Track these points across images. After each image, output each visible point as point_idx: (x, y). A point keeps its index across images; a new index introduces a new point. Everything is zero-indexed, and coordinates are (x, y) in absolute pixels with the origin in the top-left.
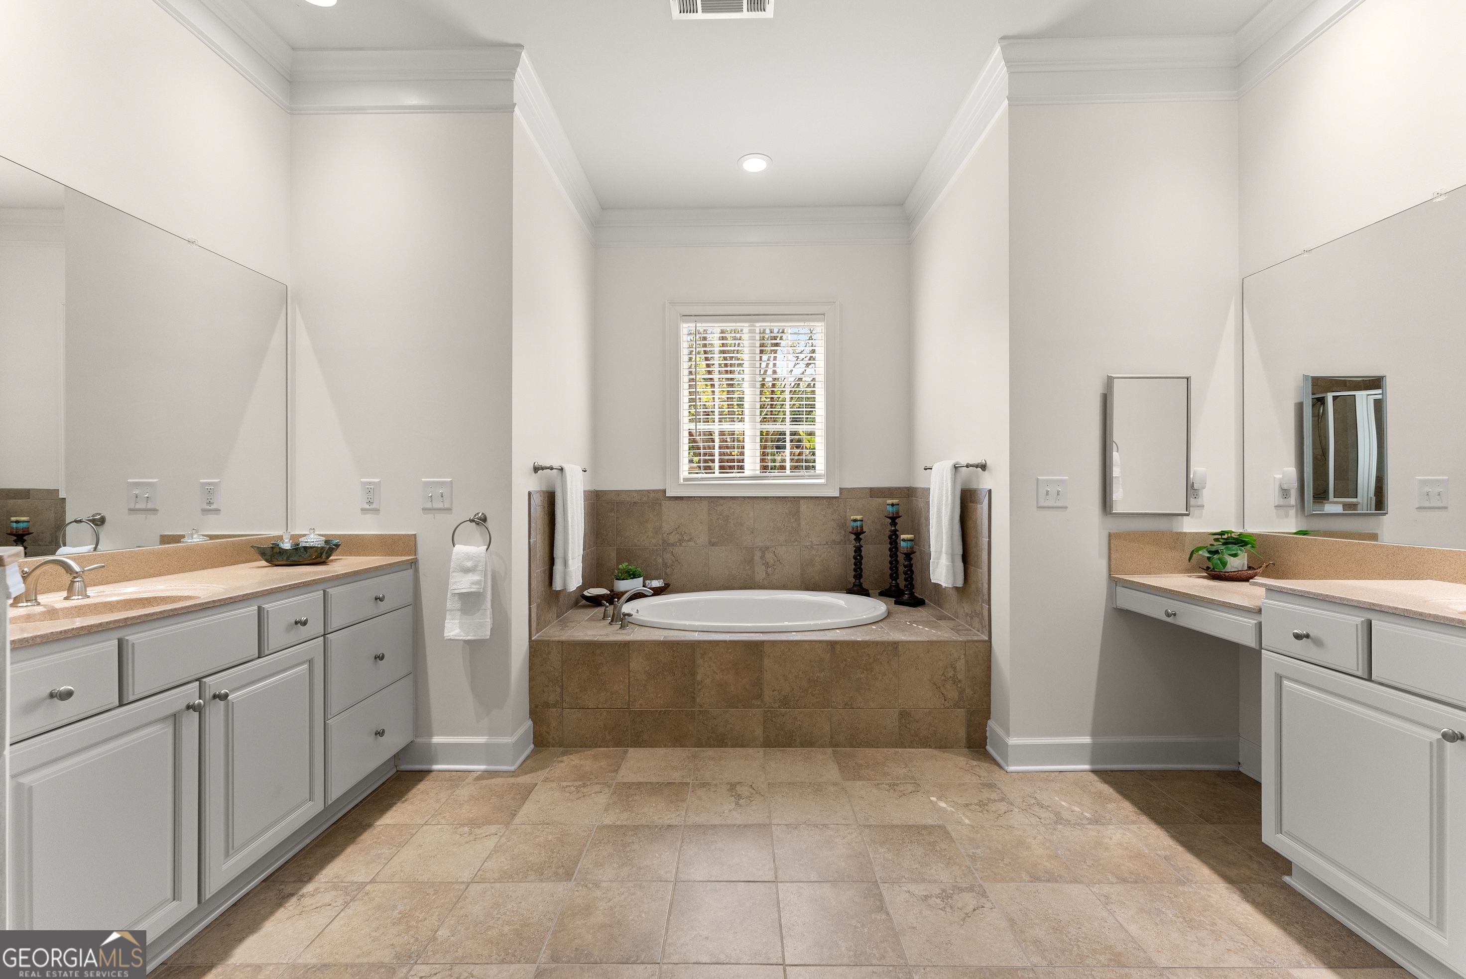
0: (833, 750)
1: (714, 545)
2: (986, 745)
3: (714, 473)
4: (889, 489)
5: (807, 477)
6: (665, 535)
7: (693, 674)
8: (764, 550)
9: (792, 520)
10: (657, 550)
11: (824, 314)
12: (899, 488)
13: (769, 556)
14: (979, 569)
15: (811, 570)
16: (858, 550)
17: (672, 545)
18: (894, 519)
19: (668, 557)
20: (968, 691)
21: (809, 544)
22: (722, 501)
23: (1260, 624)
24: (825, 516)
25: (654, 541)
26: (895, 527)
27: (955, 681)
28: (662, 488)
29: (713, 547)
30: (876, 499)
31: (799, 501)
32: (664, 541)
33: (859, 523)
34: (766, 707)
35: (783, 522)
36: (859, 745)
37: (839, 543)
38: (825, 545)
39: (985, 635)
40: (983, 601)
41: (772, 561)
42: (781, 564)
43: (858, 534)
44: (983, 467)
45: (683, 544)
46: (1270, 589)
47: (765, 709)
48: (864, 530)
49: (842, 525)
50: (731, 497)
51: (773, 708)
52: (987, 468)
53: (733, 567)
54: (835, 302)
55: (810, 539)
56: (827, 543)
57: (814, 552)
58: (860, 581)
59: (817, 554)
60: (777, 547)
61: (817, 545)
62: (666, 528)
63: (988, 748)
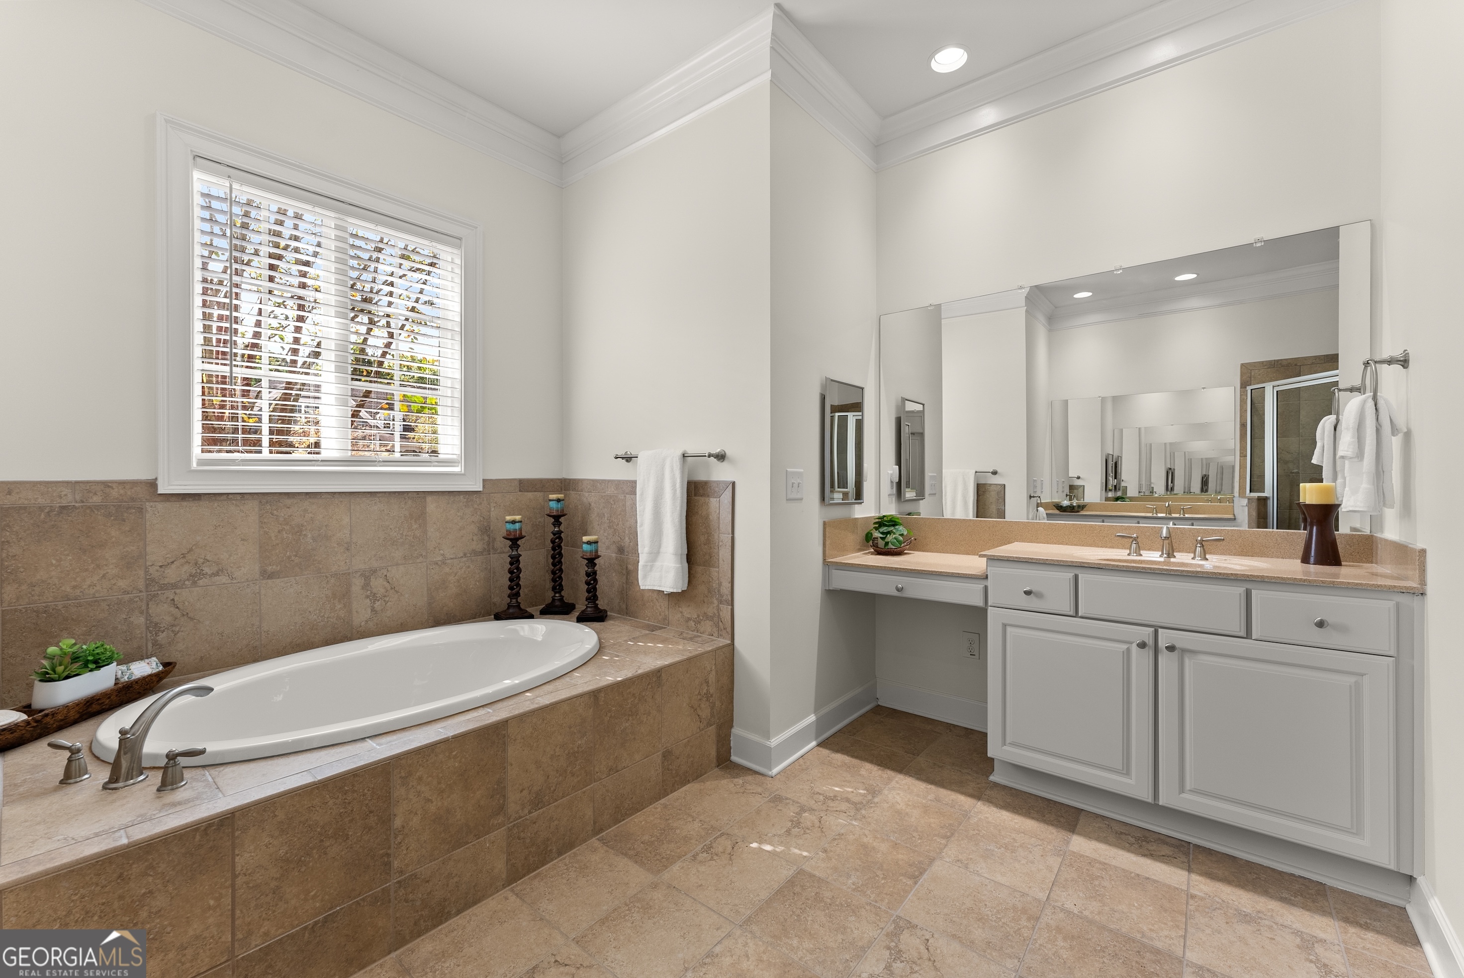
0: (598, 839)
1: (271, 576)
2: (730, 756)
3: (260, 452)
4: (541, 481)
5: (437, 463)
6: (152, 570)
7: (386, 820)
8: (368, 576)
9: (415, 526)
10: (131, 601)
11: (460, 239)
12: (552, 480)
13: (378, 584)
14: (713, 567)
15: (441, 595)
16: (515, 561)
17: (174, 586)
18: (557, 519)
19: (162, 612)
20: (718, 704)
21: (440, 558)
22: (288, 502)
23: (986, 588)
24: (462, 518)
25: (122, 584)
26: (559, 527)
27: (708, 696)
28: (143, 475)
29: (269, 581)
30: (526, 493)
31: (425, 498)
32: (150, 582)
33: (517, 526)
34: (511, 820)
35: (400, 530)
36: (625, 816)
37: (481, 553)
38: (462, 557)
39: (726, 639)
40: (721, 602)
41: (382, 590)
42: (397, 592)
43: (514, 540)
44: (721, 457)
45: (201, 582)
46: (991, 559)
47: (509, 825)
48: (523, 534)
49: (485, 530)
50: (307, 493)
51: (521, 817)
52: (726, 458)
53: (310, 609)
54: (477, 228)
55: (442, 552)
56: (465, 555)
57: (447, 570)
58: (517, 601)
59: (451, 571)
60: (389, 568)
61: (452, 559)
62: (156, 554)
63: (734, 758)
